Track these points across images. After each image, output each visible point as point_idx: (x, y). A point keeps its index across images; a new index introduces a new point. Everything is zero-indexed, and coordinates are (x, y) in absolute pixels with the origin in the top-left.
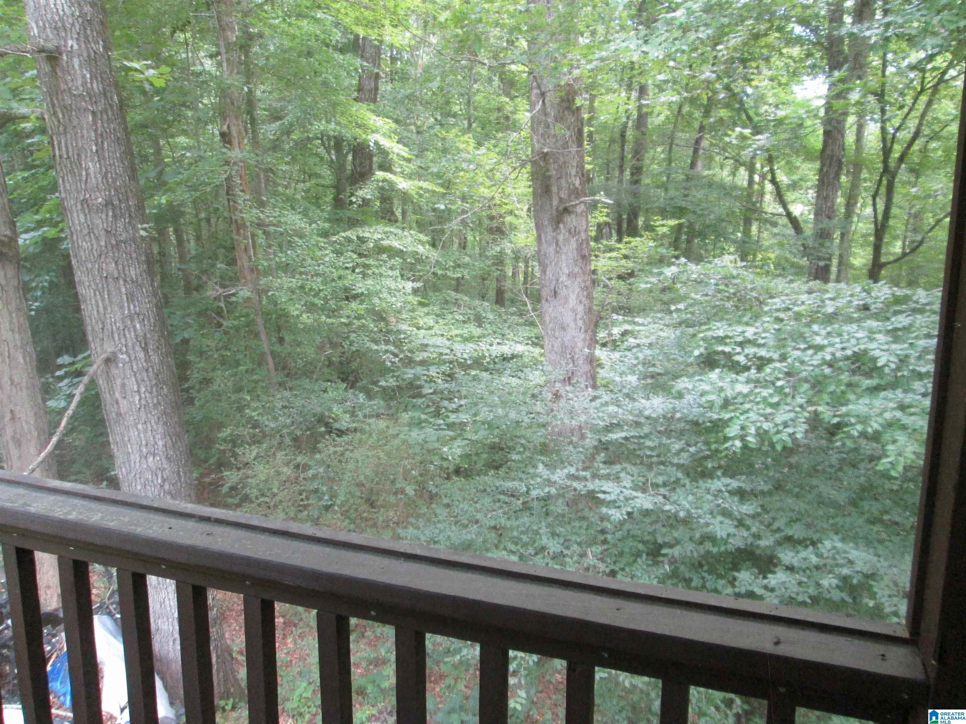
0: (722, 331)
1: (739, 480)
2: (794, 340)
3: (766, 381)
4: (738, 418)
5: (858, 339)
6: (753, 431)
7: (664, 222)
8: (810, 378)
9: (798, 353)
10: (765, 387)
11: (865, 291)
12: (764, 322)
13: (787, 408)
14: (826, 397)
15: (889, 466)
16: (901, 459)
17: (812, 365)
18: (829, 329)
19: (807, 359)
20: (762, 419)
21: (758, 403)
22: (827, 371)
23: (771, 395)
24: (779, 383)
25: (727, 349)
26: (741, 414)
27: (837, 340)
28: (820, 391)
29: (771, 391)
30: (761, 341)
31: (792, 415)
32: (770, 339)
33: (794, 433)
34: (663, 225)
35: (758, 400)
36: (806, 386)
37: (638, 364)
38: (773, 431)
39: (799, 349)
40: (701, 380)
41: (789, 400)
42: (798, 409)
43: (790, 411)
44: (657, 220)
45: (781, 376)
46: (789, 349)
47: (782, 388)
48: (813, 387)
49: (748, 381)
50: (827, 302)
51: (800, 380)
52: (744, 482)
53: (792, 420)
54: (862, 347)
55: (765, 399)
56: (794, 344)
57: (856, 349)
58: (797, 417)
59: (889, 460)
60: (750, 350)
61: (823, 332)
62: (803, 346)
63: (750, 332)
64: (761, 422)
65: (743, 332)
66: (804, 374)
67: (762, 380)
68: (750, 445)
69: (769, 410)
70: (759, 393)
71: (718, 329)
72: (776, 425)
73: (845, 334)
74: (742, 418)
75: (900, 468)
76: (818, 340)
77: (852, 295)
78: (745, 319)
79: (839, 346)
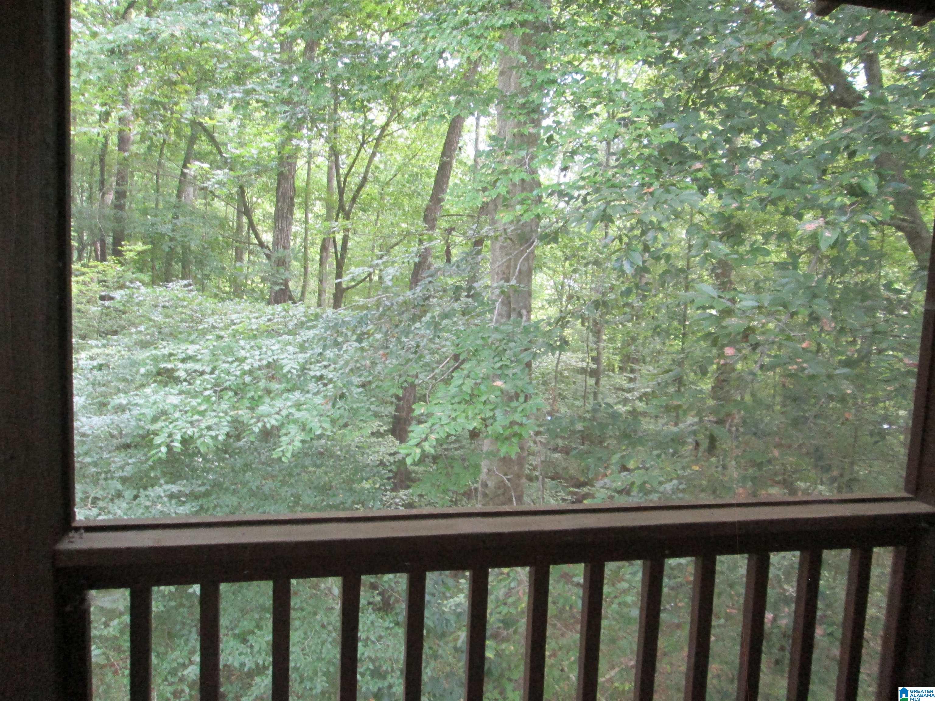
0: (167, 349)
1: (180, 485)
2: (225, 355)
3: (196, 392)
4: (167, 426)
5: (273, 351)
6: (178, 437)
7: (132, 247)
8: (232, 387)
9: (227, 365)
10: (194, 397)
11: (285, 310)
12: (207, 340)
13: (213, 414)
14: (246, 403)
15: (281, 454)
16: (290, 447)
17: (236, 375)
18: (252, 343)
19: (232, 370)
20: (189, 425)
21: (186, 412)
22: (248, 379)
23: (200, 404)
24: (207, 393)
25: (169, 366)
26: (171, 423)
27: (257, 353)
28: (242, 397)
29: (199, 400)
30: (199, 357)
31: (216, 420)
32: (206, 355)
33: (217, 436)
34: (131, 251)
35: (188, 408)
36: (231, 394)
37: (88, 385)
38: (197, 435)
39: (228, 362)
40: (137, 395)
41: (215, 407)
42: (221, 414)
43: (215, 416)
44: (126, 245)
45: (209, 386)
46: (220, 362)
47: (209, 397)
48: (236, 394)
49: (180, 393)
50: (253, 320)
51: (226, 389)
52: (184, 486)
53: (215, 424)
54: (275, 357)
55: (194, 408)
56: (224, 358)
57: (270, 360)
58: (220, 422)
59: (281, 449)
60: (190, 365)
61: (248, 347)
62: (230, 359)
63: (192, 349)
64: (188, 428)
65: (187, 349)
66: (228, 383)
67: (192, 391)
68: (175, 450)
69: (196, 417)
70: (189, 403)
71: (165, 347)
72: (201, 430)
73: (264, 348)
74: (171, 426)
75: (289, 455)
76: (243, 353)
77: (273, 314)
78: (192, 338)
79: (257, 358)
